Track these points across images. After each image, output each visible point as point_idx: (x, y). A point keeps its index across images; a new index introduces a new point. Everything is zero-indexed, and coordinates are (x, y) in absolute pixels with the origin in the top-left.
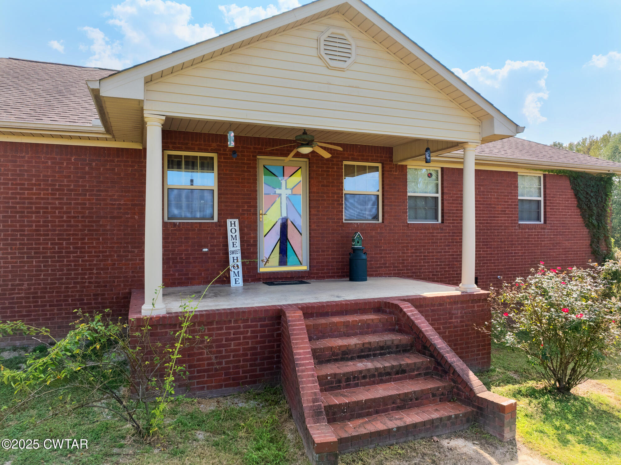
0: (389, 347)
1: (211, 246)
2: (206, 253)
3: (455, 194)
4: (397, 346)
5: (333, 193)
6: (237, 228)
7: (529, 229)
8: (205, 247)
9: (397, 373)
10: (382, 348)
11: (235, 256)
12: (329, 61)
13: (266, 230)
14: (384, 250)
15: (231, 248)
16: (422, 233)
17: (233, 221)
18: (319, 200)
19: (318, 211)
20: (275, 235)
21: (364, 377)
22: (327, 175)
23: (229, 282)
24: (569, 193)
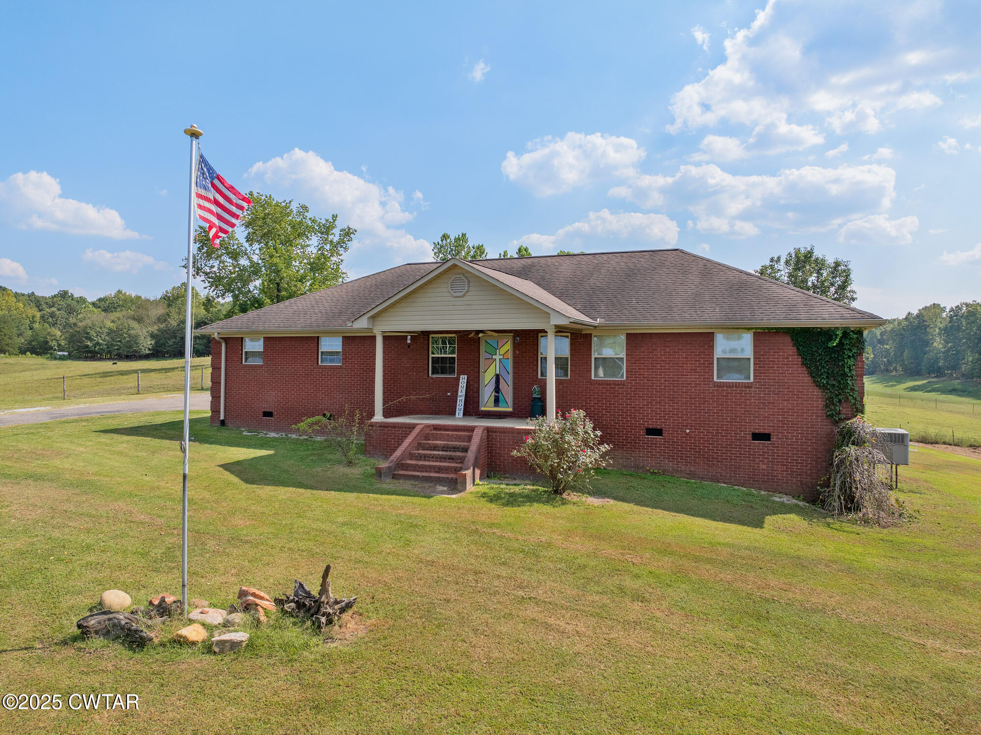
0: (458, 448)
1: (453, 392)
2: (449, 396)
3: (637, 355)
4: (463, 449)
5: (529, 357)
6: (465, 381)
7: (727, 387)
8: (449, 392)
9: (449, 459)
10: (454, 448)
11: (461, 398)
12: (453, 293)
13: (486, 383)
14: (569, 400)
15: (459, 394)
16: (604, 388)
17: (464, 376)
18: (519, 362)
19: (519, 370)
20: (492, 386)
21: (433, 457)
22: (526, 345)
23: (455, 414)
24: (790, 349)
